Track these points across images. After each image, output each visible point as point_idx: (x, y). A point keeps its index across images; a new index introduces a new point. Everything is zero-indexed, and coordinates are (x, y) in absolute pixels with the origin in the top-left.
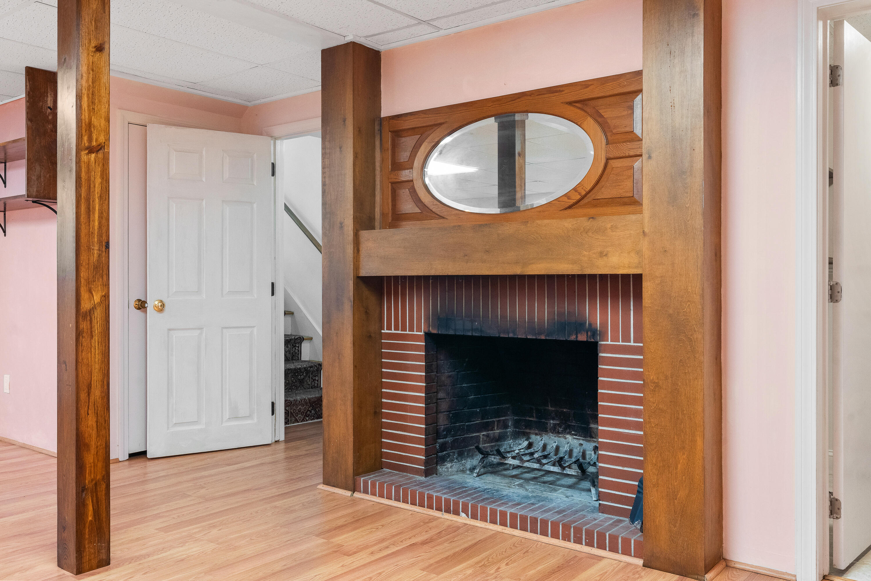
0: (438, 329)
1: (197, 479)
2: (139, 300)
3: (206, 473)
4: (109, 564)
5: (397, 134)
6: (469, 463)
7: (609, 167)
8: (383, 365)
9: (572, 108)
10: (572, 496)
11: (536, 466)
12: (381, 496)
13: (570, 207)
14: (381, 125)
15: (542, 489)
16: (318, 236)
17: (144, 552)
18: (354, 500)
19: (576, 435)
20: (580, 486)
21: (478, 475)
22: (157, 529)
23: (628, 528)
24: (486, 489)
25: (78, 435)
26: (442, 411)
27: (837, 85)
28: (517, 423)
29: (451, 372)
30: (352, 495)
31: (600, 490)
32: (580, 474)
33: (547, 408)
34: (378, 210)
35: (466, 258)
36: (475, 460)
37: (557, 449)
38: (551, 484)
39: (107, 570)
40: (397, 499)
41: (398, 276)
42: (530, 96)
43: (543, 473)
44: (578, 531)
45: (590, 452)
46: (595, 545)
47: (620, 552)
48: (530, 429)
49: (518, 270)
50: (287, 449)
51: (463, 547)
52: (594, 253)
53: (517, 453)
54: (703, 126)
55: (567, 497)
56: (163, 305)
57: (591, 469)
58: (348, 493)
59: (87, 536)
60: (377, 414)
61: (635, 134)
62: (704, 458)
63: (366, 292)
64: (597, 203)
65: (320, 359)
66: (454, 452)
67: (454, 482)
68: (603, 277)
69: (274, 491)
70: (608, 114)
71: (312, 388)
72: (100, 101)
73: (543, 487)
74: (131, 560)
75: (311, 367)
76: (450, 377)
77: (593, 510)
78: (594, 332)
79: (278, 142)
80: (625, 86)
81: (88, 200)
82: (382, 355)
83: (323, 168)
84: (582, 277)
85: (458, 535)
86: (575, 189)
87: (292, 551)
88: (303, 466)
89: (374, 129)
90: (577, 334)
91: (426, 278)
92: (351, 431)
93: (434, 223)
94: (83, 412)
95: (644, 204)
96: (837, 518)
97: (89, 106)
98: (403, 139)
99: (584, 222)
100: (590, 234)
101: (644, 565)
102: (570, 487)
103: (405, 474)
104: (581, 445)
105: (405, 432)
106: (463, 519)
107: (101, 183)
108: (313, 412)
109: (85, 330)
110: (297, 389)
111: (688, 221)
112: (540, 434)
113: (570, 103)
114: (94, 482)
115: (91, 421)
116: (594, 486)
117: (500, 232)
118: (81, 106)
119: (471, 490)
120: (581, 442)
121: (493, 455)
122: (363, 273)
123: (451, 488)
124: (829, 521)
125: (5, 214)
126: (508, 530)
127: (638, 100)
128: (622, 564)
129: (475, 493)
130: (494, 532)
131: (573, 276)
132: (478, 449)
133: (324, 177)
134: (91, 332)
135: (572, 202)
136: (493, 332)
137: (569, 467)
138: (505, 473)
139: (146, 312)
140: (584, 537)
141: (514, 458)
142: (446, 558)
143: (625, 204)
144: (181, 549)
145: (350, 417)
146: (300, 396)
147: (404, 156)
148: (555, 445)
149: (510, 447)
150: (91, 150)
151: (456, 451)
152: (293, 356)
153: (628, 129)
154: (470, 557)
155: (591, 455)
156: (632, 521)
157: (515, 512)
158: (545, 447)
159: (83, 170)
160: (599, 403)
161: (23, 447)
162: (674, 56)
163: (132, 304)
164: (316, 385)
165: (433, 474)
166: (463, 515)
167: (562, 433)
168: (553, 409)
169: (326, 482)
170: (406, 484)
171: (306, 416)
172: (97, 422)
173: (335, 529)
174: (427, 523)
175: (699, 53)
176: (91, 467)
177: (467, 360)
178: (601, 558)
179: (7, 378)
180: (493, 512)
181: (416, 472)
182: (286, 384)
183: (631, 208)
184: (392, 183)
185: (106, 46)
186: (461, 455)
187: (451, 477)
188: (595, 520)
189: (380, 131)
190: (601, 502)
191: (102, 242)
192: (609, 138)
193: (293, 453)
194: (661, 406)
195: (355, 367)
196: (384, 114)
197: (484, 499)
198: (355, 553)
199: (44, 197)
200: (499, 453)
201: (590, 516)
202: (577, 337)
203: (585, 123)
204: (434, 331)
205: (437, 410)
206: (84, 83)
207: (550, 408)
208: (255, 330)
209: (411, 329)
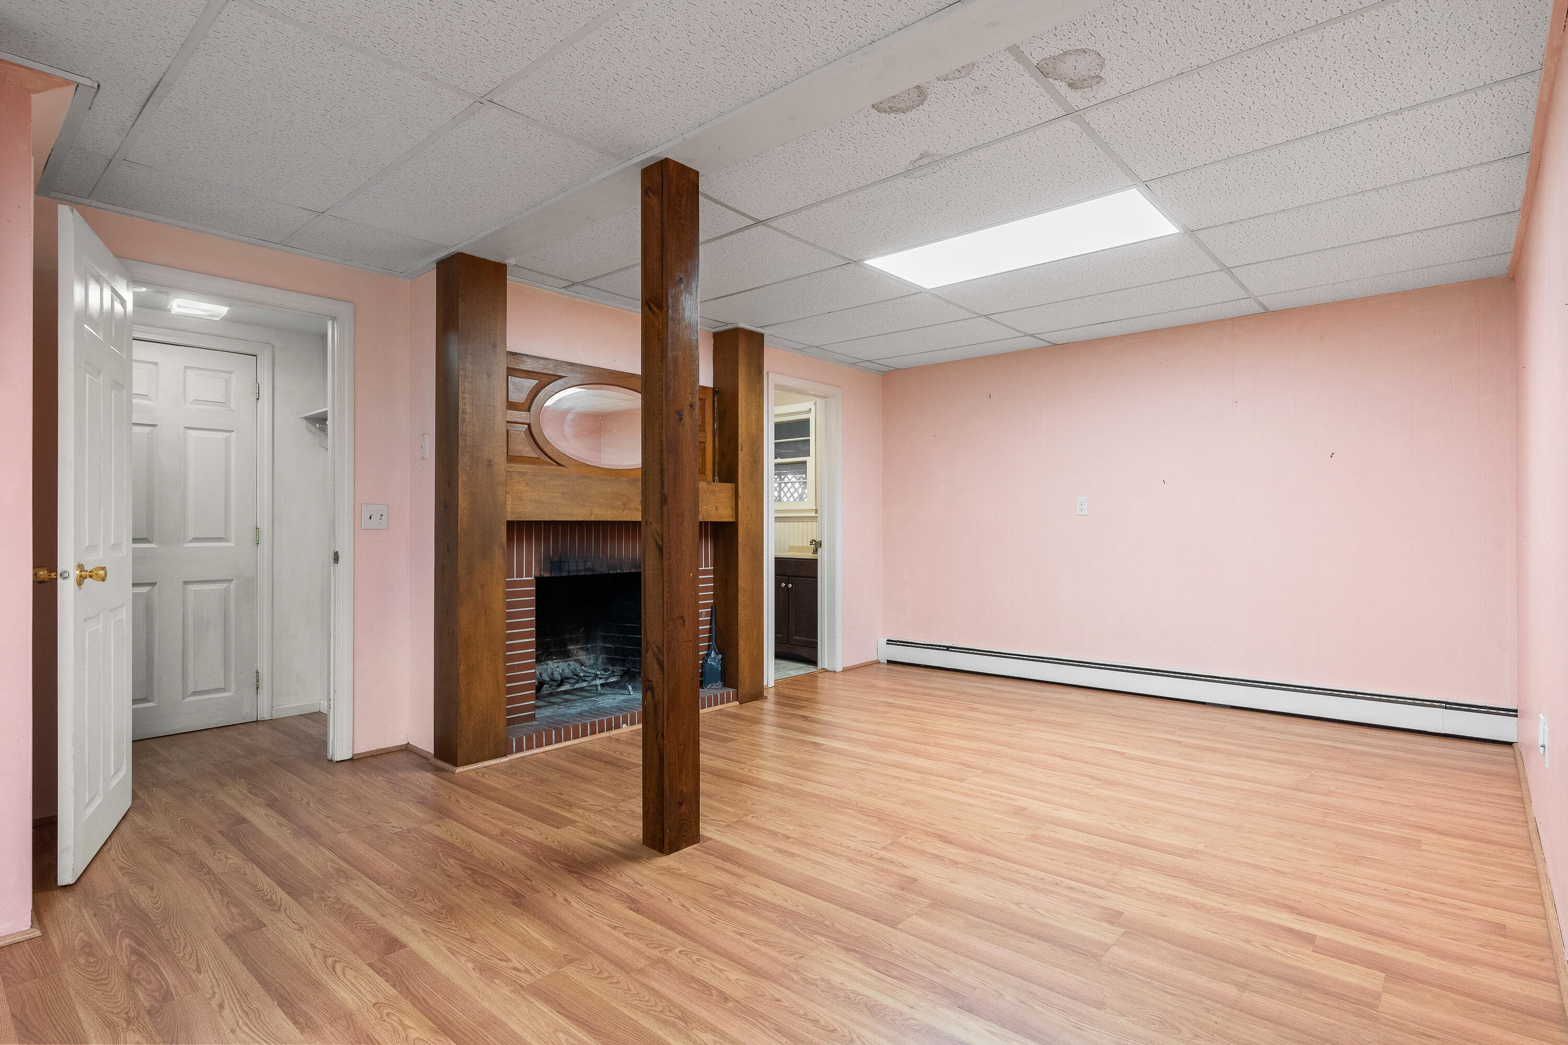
0: (550, 572)
58: (501, 760)
92: (503, 690)
101: (740, 704)
105: (516, 682)
136: (604, 570)
145: (502, 676)
166: (624, 725)
181: (529, 718)
204: (546, 575)
209: (520, 574)
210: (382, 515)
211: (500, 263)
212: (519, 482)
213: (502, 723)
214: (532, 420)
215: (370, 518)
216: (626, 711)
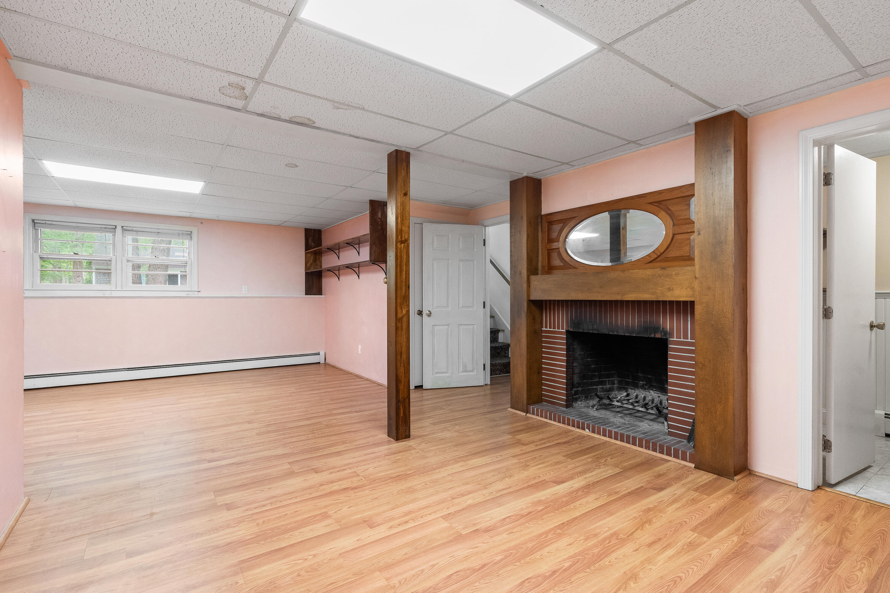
0: (574, 329)
1: (447, 401)
2: (419, 311)
3: (452, 398)
4: (410, 437)
5: (551, 223)
6: (591, 403)
7: (675, 239)
8: (543, 347)
9: (652, 206)
10: (653, 425)
11: (631, 407)
12: (542, 416)
13: (651, 262)
14: (541, 219)
15: (635, 420)
16: (508, 276)
17: (424, 434)
18: (527, 418)
19: (656, 391)
20: (658, 420)
21: (596, 410)
22: (430, 423)
23: (686, 445)
24: (601, 417)
25: (396, 375)
26: (576, 373)
27: (830, 185)
28: (620, 382)
29: (581, 352)
30: (526, 415)
31: (669, 423)
32: (657, 413)
33: (638, 374)
34: (540, 264)
35: (589, 290)
36: (595, 401)
37: (645, 398)
38: (639, 418)
39: (409, 440)
40: (550, 419)
41: (551, 300)
42: (627, 200)
43: (636, 411)
44: (654, 444)
45: (665, 401)
46: (665, 454)
47: (680, 458)
48: (628, 386)
49: (619, 298)
50: (491, 389)
51: (587, 447)
52: (665, 289)
53: (619, 399)
54: (733, 215)
55: (649, 425)
56: (431, 313)
57: (665, 411)
58: (524, 414)
59: (400, 423)
60: (540, 373)
61: (691, 219)
62: (734, 409)
63: (533, 308)
64: (667, 260)
65: (509, 342)
66: (583, 396)
67: (583, 412)
68: (671, 302)
69: (485, 410)
70: (673, 208)
71: (504, 357)
72: (406, 219)
73: (635, 419)
74: (419, 437)
75: (504, 346)
76: (580, 355)
77: (665, 434)
78: (666, 333)
79: (487, 228)
80: (684, 192)
81: (401, 266)
82: (542, 342)
83: (511, 243)
84: (658, 302)
85: (584, 441)
86: (653, 252)
87: (495, 440)
88: (500, 398)
89: (538, 221)
90: (655, 334)
91: (567, 301)
92: (525, 381)
93: (571, 271)
94: (398, 365)
95: (695, 260)
96: (829, 452)
97: (401, 222)
98: (554, 226)
99: (659, 271)
100: (662, 278)
101: (695, 467)
102: (652, 420)
103: (555, 406)
104: (659, 397)
105: (555, 383)
106: (587, 432)
107: (406, 258)
108: (505, 370)
109: (400, 327)
110: (496, 357)
111: (724, 270)
112: (634, 389)
113: (651, 203)
114: (403, 398)
115: (402, 370)
116: (666, 420)
117: (609, 276)
118: (398, 222)
119: (591, 417)
120: (659, 395)
121: (605, 399)
122: (532, 298)
123: (580, 416)
124: (821, 453)
125: (359, 269)
126: (613, 441)
127: (693, 201)
128: (681, 465)
129: (594, 419)
130: (604, 441)
131: (653, 301)
132: (596, 395)
133: (511, 248)
134: (402, 328)
135: (652, 259)
136: (605, 331)
137: (652, 409)
138: (612, 409)
139: (422, 316)
140: (658, 448)
141: (618, 401)
142: (577, 452)
143: (685, 260)
144: (441, 434)
145: (525, 374)
146: (499, 361)
147: (554, 235)
148: (643, 396)
149: (616, 395)
150: (402, 242)
151: (584, 395)
152: (494, 340)
153: (686, 217)
154: (590, 453)
155: (665, 403)
156: (689, 442)
157: (618, 431)
158: (637, 396)
159: (399, 252)
160: (669, 373)
161: (367, 380)
162: (715, 175)
163: (416, 312)
164: (506, 355)
165: (571, 407)
166: (587, 430)
167: (647, 389)
168: (642, 375)
169: (512, 407)
170: (555, 411)
171: (501, 372)
172: (404, 370)
173: (517, 431)
174: (567, 433)
175: (731, 173)
176: (402, 391)
177: (590, 345)
178: (668, 461)
179: (360, 347)
180: (604, 430)
181: (561, 405)
182: (491, 355)
183: (688, 263)
184: (548, 250)
185: (408, 193)
186: (587, 398)
187: (581, 410)
188: (666, 439)
189: (541, 222)
190: (669, 430)
191: (406, 285)
192: (675, 222)
193: (495, 391)
194: (706, 377)
195: (528, 347)
196: (543, 213)
197: (599, 423)
198: (527, 444)
199: (377, 261)
200: (609, 398)
201: (662, 437)
202: (655, 336)
203: (660, 214)
204: (571, 330)
205: (573, 372)
206: (399, 212)
207: (640, 375)
208: (475, 326)
209: (559, 328)
213: (525, 396)
214: (559, 246)
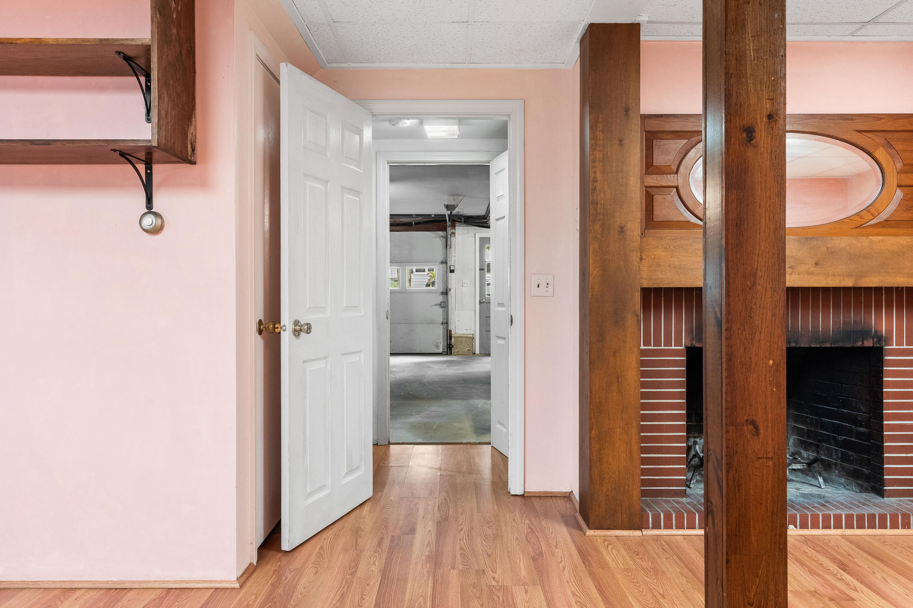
5: (654, 135)
30: (642, 534)
58: (638, 533)
64: (886, 224)
78: (879, 338)
83: (593, 161)
86: (866, 209)
92: (638, 462)
113: (860, 132)
122: (649, 284)
135: (864, 221)
147: (665, 160)
160: (884, 401)
181: (676, 493)
184: (647, 188)
202: (863, 343)
209: (668, 343)
210: (548, 284)
211: (633, 24)
212: (657, 247)
213: (636, 494)
214: (679, 182)
215: (538, 286)
216: (797, 510)
